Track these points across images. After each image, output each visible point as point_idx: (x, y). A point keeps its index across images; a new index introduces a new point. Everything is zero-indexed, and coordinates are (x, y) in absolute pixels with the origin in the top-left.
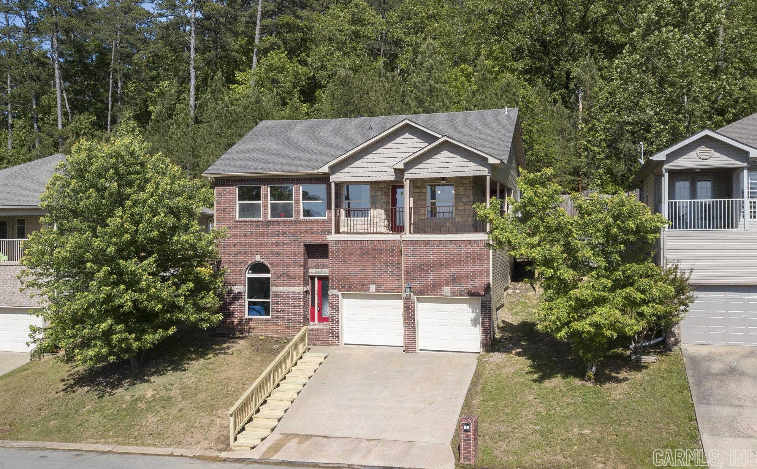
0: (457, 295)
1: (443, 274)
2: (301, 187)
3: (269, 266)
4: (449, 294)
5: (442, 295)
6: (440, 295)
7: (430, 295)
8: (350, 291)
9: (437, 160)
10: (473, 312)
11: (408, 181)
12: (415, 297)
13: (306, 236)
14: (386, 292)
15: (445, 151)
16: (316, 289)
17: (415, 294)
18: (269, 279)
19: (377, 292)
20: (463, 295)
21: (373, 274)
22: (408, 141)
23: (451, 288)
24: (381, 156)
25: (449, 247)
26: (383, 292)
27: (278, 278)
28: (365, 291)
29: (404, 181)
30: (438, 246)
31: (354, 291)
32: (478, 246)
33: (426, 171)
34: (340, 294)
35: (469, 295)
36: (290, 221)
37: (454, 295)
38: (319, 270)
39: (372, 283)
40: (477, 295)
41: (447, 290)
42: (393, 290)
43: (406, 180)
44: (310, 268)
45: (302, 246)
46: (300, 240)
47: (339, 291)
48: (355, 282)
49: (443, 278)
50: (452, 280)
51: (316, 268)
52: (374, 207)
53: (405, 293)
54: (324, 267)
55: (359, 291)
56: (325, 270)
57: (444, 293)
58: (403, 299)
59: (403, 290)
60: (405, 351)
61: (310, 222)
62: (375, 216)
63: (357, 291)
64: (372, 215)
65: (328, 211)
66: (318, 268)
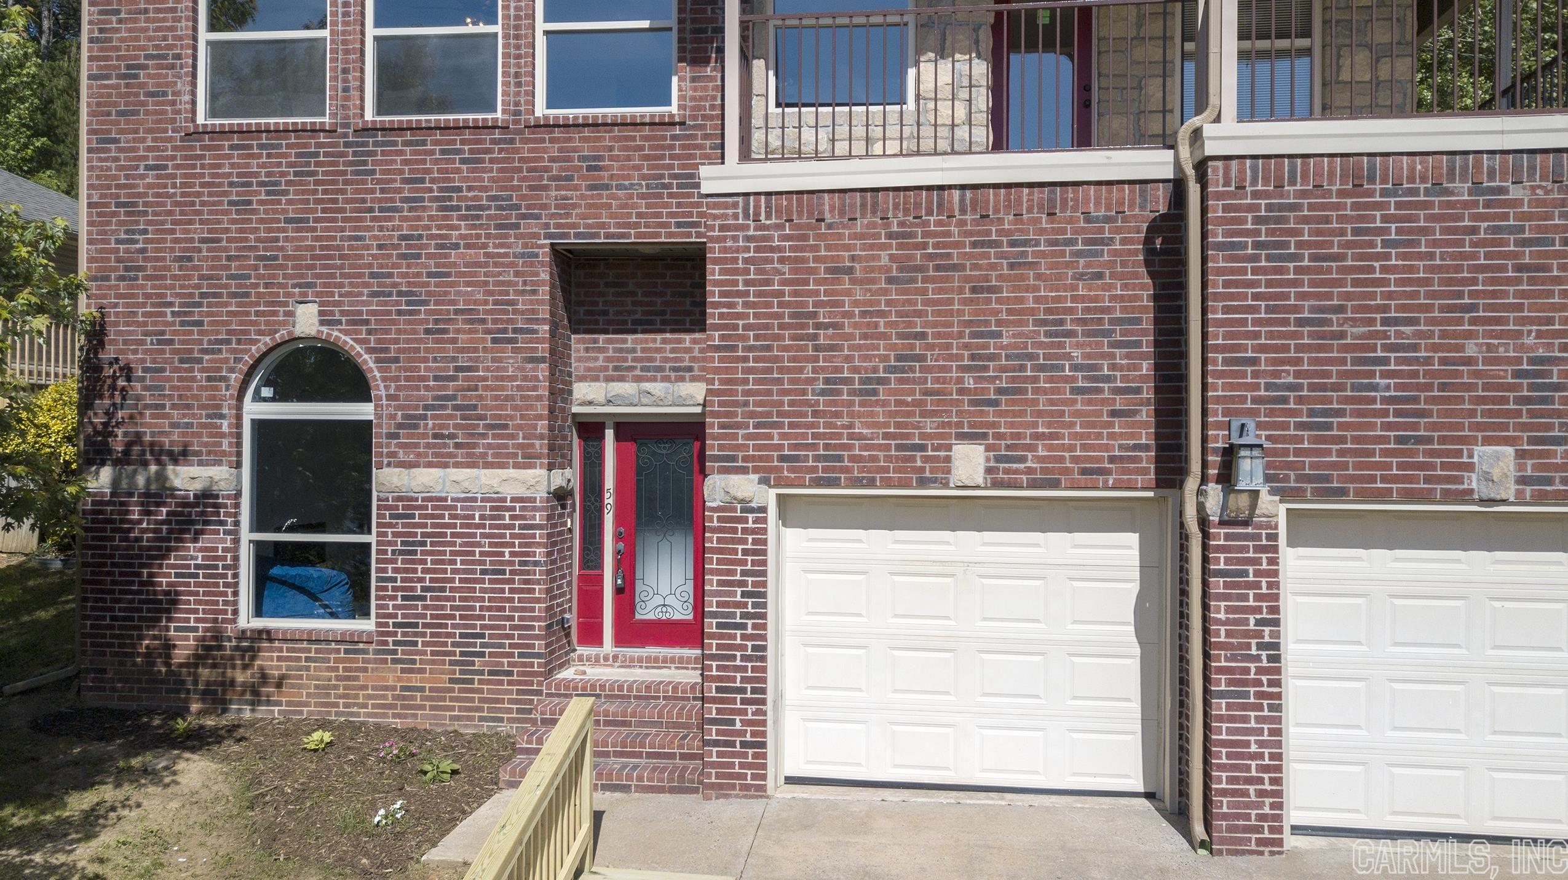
0: (1561, 497)
1: (1469, 361)
3: (368, 362)
4: (1508, 491)
5: (1465, 496)
6: (1449, 497)
7: (1382, 496)
8: (834, 482)
12: (1282, 509)
13: (565, 206)
14: (1055, 485)
16: (609, 482)
17: (1285, 494)
18: (363, 428)
19: (997, 484)
21: (970, 383)
23: (1521, 455)
26: (1033, 485)
27: (411, 423)
28: (923, 483)
30: (1437, 187)
31: (857, 482)
34: (770, 497)
36: (481, 128)
37: (1541, 498)
38: (627, 388)
39: (962, 437)
41: (1495, 466)
42: (1092, 473)
44: (582, 379)
45: (544, 254)
46: (531, 226)
47: (764, 481)
48: (865, 426)
49: (1471, 387)
50: (1531, 403)
51: (609, 379)
52: (933, 38)
53: (1214, 491)
54: (651, 371)
55: (888, 483)
56: (657, 388)
57: (1473, 482)
58: (1203, 522)
59: (1195, 466)
60: (1203, 844)
61: (587, 132)
62: (945, 92)
63: (871, 484)
64: (927, 85)
65: (687, 71)
66: (622, 379)
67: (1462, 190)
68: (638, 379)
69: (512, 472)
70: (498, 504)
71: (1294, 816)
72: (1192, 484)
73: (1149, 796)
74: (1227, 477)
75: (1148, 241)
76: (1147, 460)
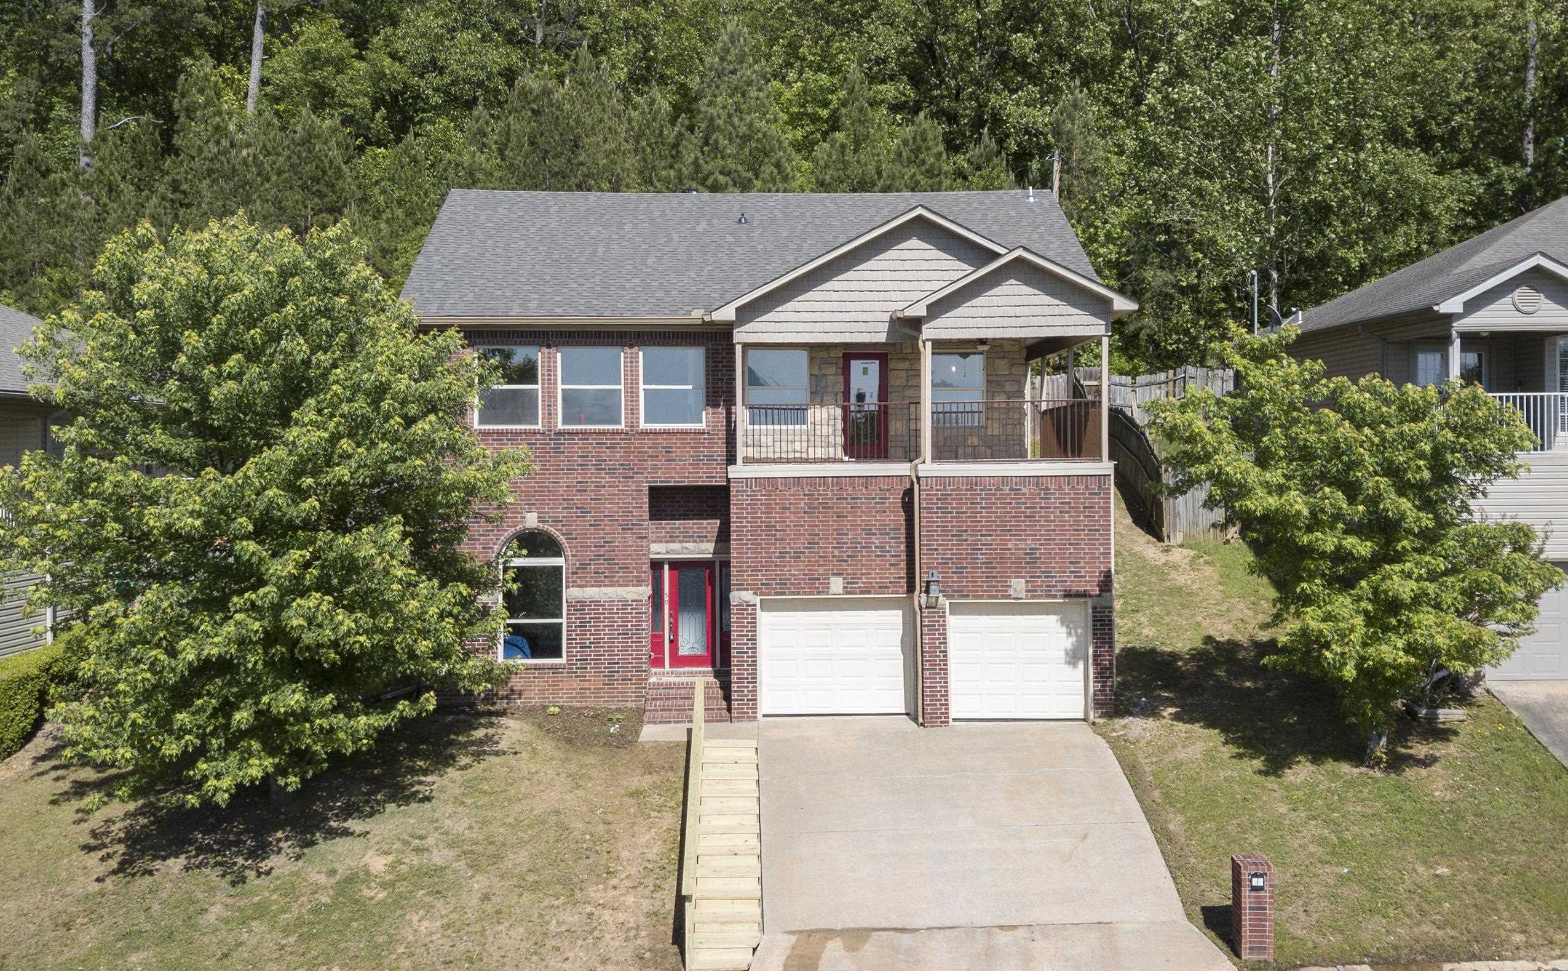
0: (1040, 597)
1: (1009, 549)
2: (641, 353)
3: (562, 539)
4: (1023, 594)
5: (1008, 597)
6: (1003, 597)
7: (981, 597)
8: (783, 594)
9: (995, 301)
10: (1069, 634)
11: (929, 345)
12: (947, 602)
13: (655, 468)
14: (869, 592)
15: (1012, 281)
16: (666, 590)
17: (947, 597)
18: (558, 569)
19: (848, 593)
20: (1055, 596)
21: (837, 553)
22: (917, 255)
23: (1027, 582)
24: (855, 286)
25: (1024, 491)
26: (862, 593)
27: (583, 567)
28: (819, 593)
29: (921, 344)
30: (998, 489)
31: (793, 593)
32: (1087, 488)
33: (971, 322)
34: (757, 600)
35: (1065, 596)
36: (614, 433)
37: (1033, 597)
38: (676, 546)
39: (834, 574)
40: (1084, 595)
41: (1018, 586)
42: (883, 588)
43: (924, 342)
44: (654, 542)
45: (646, 491)
46: (640, 477)
47: (755, 594)
48: (796, 571)
49: (1010, 558)
50: (1029, 564)
51: (667, 542)
52: (818, 399)
53: (924, 595)
54: (688, 538)
55: (805, 593)
56: (690, 546)
57: (1011, 592)
58: (921, 608)
59: (918, 587)
60: (922, 725)
61: (665, 436)
63: (799, 594)
64: (817, 419)
65: (710, 410)
66: (674, 542)
67: (1007, 490)
68: (681, 542)
69: (631, 588)
70: (625, 603)
71: (953, 713)
72: (917, 593)
73: (907, 714)
74: (927, 591)
75: (903, 498)
76: (904, 583)
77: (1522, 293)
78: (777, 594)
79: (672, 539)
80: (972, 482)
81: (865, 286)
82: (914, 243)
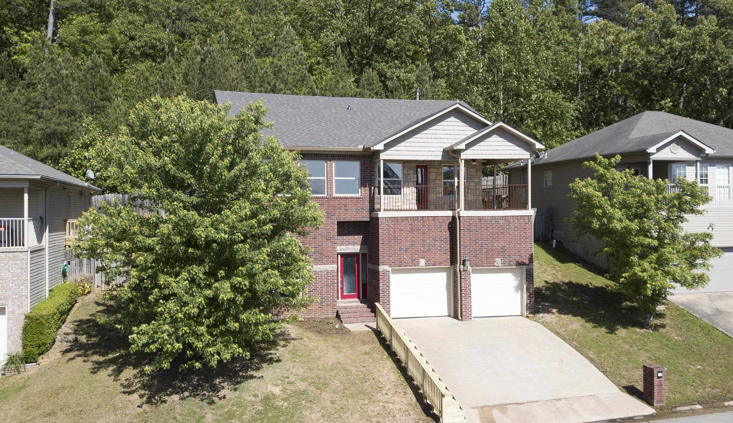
0: (506, 266)
1: (495, 246)
2: (334, 164)
4: (500, 265)
5: (494, 266)
6: (492, 266)
7: (484, 266)
8: (401, 266)
9: (488, 143)
10: (516, 280)
11: (463, 161)
12: (471, 269)
13: (340, 213)
14: (435, 265)
15: (495, 136)
16: (339, 268)
17: (472, 266)
19: (427, 266)
20: (512, 265)
21: (422, 249)
22: (454, 124)
23: (502, 260)
25: (500, 222)
26: (432, 265)
28: (415, 266)
29: (460, 161)
30: (491, 221)
31: (405, 266)
32: (524, 221)
33: (480, 152)
34: (390, 269)
35: (517, 265)
36: (323, 198)
37: (504, 266)
38: (344, 247)
39: (421, 258)
40: (523, 264)
41: (498, 261)
42: (440, 263)
43: (461, 160)
45: (336, 223)
46: (334, 217)
47: (389, 266)
48: (406, 257)
49: (495, 250)
50: (503, 252)
51: (340, 245)
52: (407, 184)
53: (462, 266)
54: (349, 243)
55: (410, 266)
56: (350, 247)
57: (495, 264)
58: (460, 271)
59: (459, 263)
60: (462, 320)
61: (344, 199)
62: (408, 194)
63: (407, 266)
64: (405, 193)
65: (363, 188)
66: (343, 245)
67: (494, 221)
68: (346, 245)
69: (330, 265)
70: (328, 272)
71: (473, 315)
72: (458, 265)
73: (449, 316)
74: (464, 264)
75: (448, 226)
76: (449, 261)
77: (673, 145)
78: (398, 266)
79: (342, 244)
80: (480, 219)
81: (433, 136)
82: (452, 119)
